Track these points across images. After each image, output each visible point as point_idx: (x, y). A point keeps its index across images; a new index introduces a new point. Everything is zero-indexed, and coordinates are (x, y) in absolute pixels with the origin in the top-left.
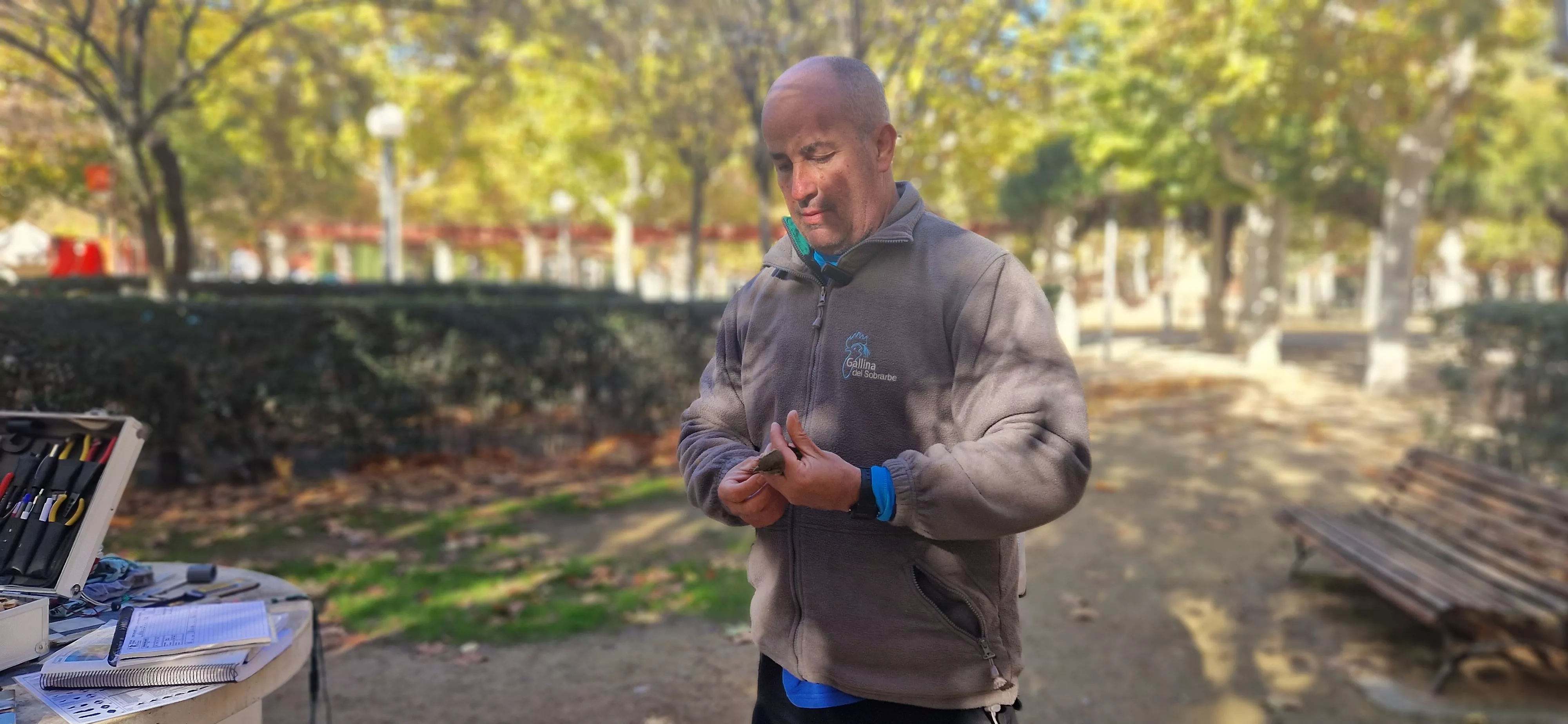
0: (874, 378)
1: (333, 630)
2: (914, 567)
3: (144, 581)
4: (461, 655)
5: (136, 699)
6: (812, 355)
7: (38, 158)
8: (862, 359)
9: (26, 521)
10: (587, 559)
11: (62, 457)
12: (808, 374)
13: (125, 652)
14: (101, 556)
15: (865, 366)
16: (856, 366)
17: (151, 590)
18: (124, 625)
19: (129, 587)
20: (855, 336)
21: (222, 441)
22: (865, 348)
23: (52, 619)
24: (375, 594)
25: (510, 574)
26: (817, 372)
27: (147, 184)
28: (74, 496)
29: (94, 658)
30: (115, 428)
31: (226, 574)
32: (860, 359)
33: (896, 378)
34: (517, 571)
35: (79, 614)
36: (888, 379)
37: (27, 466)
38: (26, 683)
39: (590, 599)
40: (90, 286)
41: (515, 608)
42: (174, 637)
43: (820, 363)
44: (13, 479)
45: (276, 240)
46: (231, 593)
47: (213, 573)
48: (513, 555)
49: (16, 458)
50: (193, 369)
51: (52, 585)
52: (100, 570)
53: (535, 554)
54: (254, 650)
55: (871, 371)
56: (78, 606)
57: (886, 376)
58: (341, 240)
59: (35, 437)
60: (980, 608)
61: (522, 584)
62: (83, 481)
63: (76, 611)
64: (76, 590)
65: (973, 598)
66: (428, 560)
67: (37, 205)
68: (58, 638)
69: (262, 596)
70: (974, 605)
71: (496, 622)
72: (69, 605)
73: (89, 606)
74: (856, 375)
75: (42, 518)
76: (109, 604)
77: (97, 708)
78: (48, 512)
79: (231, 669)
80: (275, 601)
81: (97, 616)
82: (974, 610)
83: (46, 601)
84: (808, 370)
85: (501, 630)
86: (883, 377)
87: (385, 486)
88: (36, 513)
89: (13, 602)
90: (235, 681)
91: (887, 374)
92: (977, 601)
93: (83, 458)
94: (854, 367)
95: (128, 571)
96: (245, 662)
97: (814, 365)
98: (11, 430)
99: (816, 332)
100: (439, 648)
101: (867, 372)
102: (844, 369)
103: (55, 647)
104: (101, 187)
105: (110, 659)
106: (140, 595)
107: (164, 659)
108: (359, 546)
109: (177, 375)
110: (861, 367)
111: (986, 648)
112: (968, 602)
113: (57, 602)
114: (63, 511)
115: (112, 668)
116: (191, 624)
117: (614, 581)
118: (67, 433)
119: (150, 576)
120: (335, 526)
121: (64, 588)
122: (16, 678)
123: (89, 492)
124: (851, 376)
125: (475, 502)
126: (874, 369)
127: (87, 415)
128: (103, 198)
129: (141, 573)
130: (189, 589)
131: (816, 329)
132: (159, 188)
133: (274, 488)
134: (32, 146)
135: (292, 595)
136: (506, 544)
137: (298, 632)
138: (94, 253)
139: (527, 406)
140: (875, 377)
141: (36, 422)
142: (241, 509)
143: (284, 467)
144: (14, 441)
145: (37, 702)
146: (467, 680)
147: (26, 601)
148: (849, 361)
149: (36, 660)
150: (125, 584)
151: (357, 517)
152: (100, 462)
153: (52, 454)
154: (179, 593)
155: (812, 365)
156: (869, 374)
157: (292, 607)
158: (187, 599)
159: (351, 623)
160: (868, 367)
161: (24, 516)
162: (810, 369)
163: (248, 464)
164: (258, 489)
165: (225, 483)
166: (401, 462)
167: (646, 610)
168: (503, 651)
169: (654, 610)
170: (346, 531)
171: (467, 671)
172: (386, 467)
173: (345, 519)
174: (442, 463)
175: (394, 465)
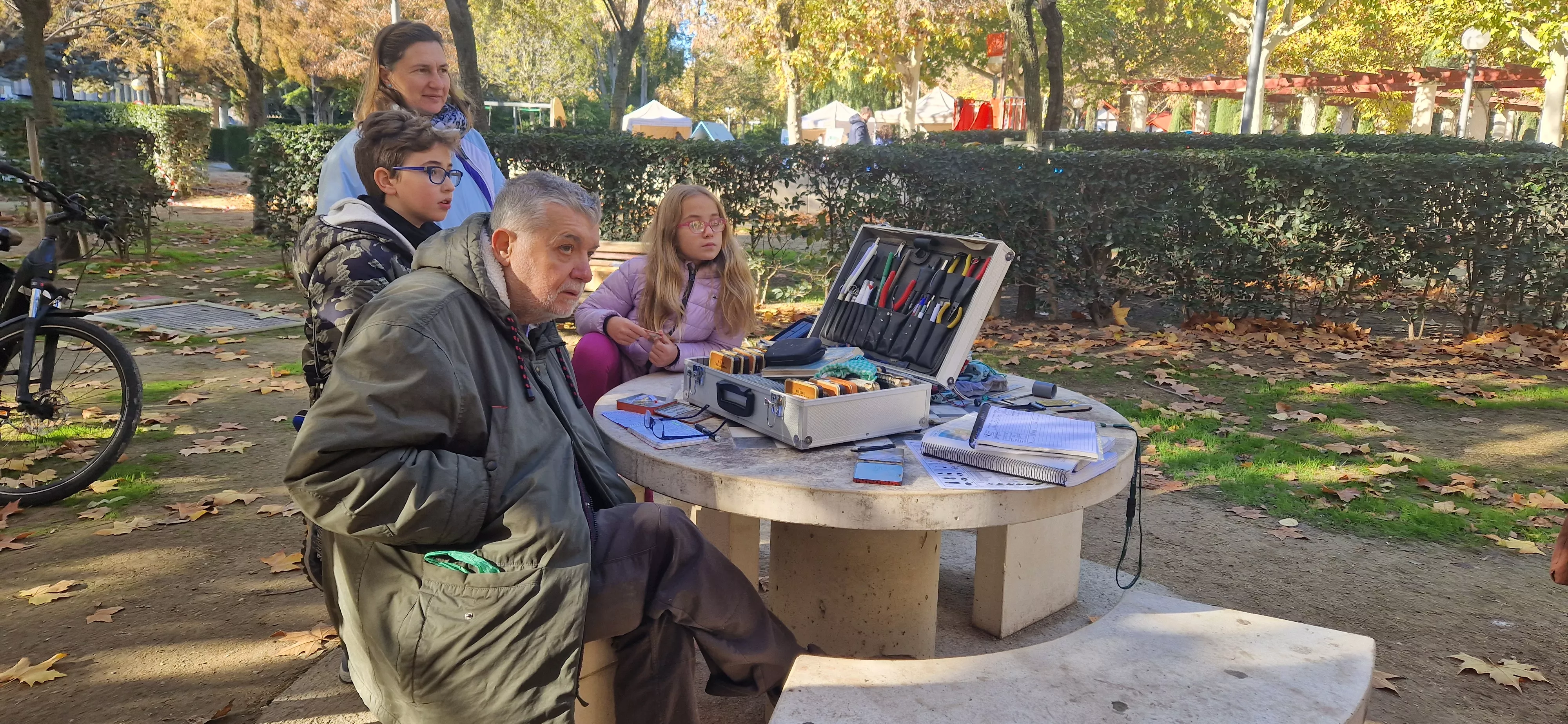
1: (1151, 471)
3: (999, 386)
4: (1279, 526)
5: (987, 479)
7: (953, 30)
9: (921, 320)
10: (1445, 463)
11: (950, 271)
13: (981, 439)
14: (970, 359)
17: (1003, 395)
18: (982, 417)
19: (988, 389)
21: (1070, 284)
23: (932, 403)
24: (1195, 448)
25: (1344, 459)
27: (1034, 47)
28: (956, 304)
29: (958, 438)
30: (990, 250)
31: (1063, 394)
34: (1353, 457)
35: (950, 403)
37: (925, 276)
38: (911, 447)
39: (1446, 507)
40: (981, 139)
41: (1346, 495)
42: (1019, 436)
44: (915, 285)
45: (1138, 97)
46: (1065, 410)
47: (1054, 389)
48: (1350, 440)
49: (918, 268)
50: (1053, 215)
51: (934, 374)
52: (968, 371)
53: (1377, 444)
54: (1082, 464)
56: (950, 397)
58: (1200, 94)
59: (933, 252)
61: (1356, 472)
62: (964, 291)
63: (950, 400)
64: (950, 381)
66: (1251, 426)
67: (949, 71)
68: (934, 418)
69: (1092, 418)
71: (1322, 503)
72: (945, 394)
73: (958, 398)
75: (932, 319)
76: (973, 400)
77: (958, 479)
78: (936, 315)
79: (1062, 474)
80: (1104, 426)
81: (963, 407)
83: (929, 386)
85: (1327, 513)
87: (1216, 346)
88: (928, 315)
89: (907, 381)
90: (1064, 485)
93: (964, 274)
95: (989, 375)
96: (1074, 471)
98: (917, 245)
100: (1256, 514)
103: (932, 424)
104: (998, 53)
105: (970, 441)
106: (995, 396)
107: (1010, 451)
108: (1183, 399)
109: (1038, 218)
113: (937, 390)
114: (948, 315)
115: (971, 449)
116: (1033, 428)
117: (1481, 494)
118: (954, 251)
119: (1004, 383)
120: (1162, 375)
121: (942, 378)
122: (906, 442)
123: (966, 302)
125: (1312, 376)
127: (971, 237)
128: (999, 61)
129: (999, 379)
130: (1034, 400)
132: (1043, 50)
133: (1109, 331)
134: (950, 19)
135: (1120, 424)
136: (1342, 426)
137: (1123, 457)
138: (986, 110)
139: (1388, 280)
141: (935, 241)
142: (1080, 347)
143: (1121, 313)
144: (919, 255)
145: (917, 462)
146: (1282, 553)
147: (916, 383)
149: (919, 431)
150: (986, 385)
151: (1184, 370)
152: (976, 278)
153: (943, 268)
154: (1025, 402)
157: (1118, 434)
158: (1030, 408)
159: (1167, 469)
161: (920, 315)
163: (1090, 307)
164: (1095, 332)
165: (1068, 322)
166: (1235, 322)
167: (1520, 536)
168: (1326, 536)
169: (1534, 540)
170: (1172, 382)
171: (1283, 545)
172: (1219, 326)
173: (1173, 371)
174: (1280, 330)
175: (1229, 326)
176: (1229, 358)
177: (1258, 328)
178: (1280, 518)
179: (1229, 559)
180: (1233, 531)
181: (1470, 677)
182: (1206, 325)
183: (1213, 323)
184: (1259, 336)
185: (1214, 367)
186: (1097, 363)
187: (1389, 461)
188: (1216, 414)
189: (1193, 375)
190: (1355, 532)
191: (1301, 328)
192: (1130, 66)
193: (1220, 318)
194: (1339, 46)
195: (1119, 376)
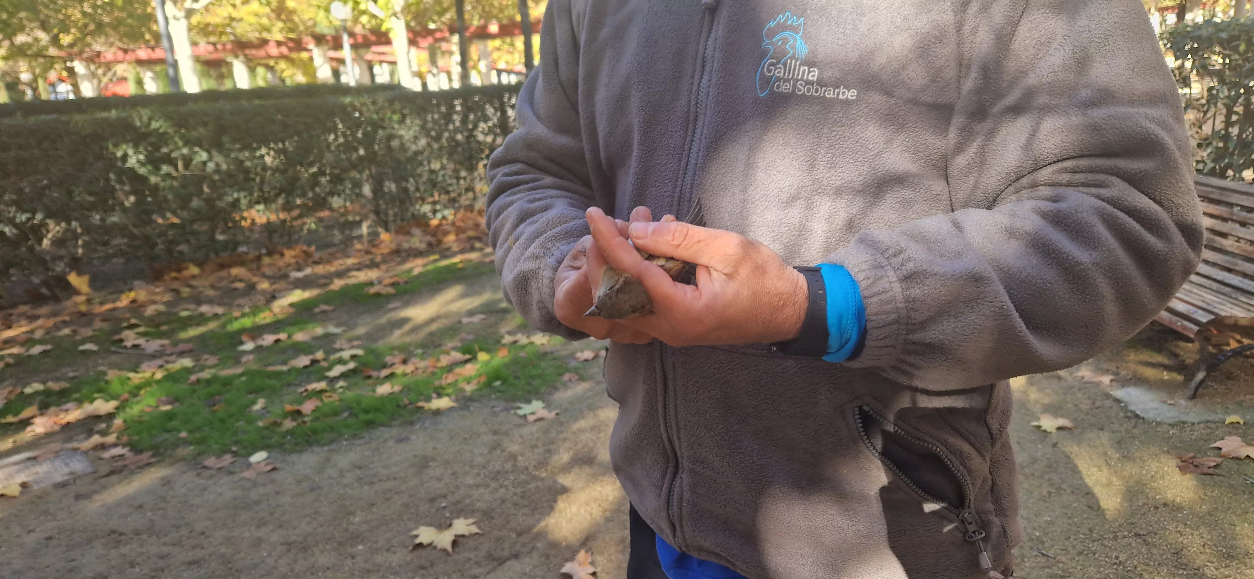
0: (814, 94)
2: (860, 408)
4: (249, 465)
6: (700, 56)
8: (793, 61)
12: (692, 90)
15: (798, 75)
16: (782, 74)
20: (780, 19)
22: (799, 41)
24: (167, 406)
25: (304, 371)
26: (709, 87)
32: (789, 61)
33: (856, 94)
36: (841, 97)
39: (385, 389)
43: (714, 69)
45: (81, 68)
55: (808, 83)
57: (837, 91)
58: (142, 62)
60: (965, 467)
65: (953, 451)
66: (222, 364)
70: (957, 463)
74: (780, 90)
82: (956, 472)
84: (692, 84)
85: (292, 433)
86: (832, 92)
87: (185, 291)
91: (839, 87)
92: (961, 455)
94: (777, 77)
97: (703, 74)
99: (706, 15)
100: (228, 460)
101: (801, 85)
102: (760, 80)
108: (154, 356)
110: (791, 76)
111: (970, 524)
112: (946, 460)
120: (130, 338)
124: (772, 92)
126: (815, 79)
131: (707, 12)
133: (71, 304)
140: (816, 92)
143: (81, 283)
146: (254, 495)
148: (770, 65)
151: (154, 325)
155: (700, 74)
156: (804, 87)
160: (803, 75)
162: (696, 82)
163: (45, 283)
164: (58, 307)
165: (25, 303)
166: (200, 265)
167: (440, 396)
168: (294, 457)
169: (448, 395)
170: (141, 341)
171: (255, 485)
172: (186, 273)
173: (141, 329)
174: (241, 263)
175: (194, 270)
176: (199, 301)
177: (222, 266)
178: (250, 454)
179: (199, 527)
180: (205, 489)
181: (420, 551)
182: (174, 274)
183: (179, 270)
184: (224, 273)
185: (184, 314)
186: (58, 342)
187: (341, 361)
188: (187, 362)
189: (164, 328)
190: (318, 443)
191: (259, 258)
192: (66, 39)
193: (184, 265)
194: (252, 19)
195: (83, 352)
